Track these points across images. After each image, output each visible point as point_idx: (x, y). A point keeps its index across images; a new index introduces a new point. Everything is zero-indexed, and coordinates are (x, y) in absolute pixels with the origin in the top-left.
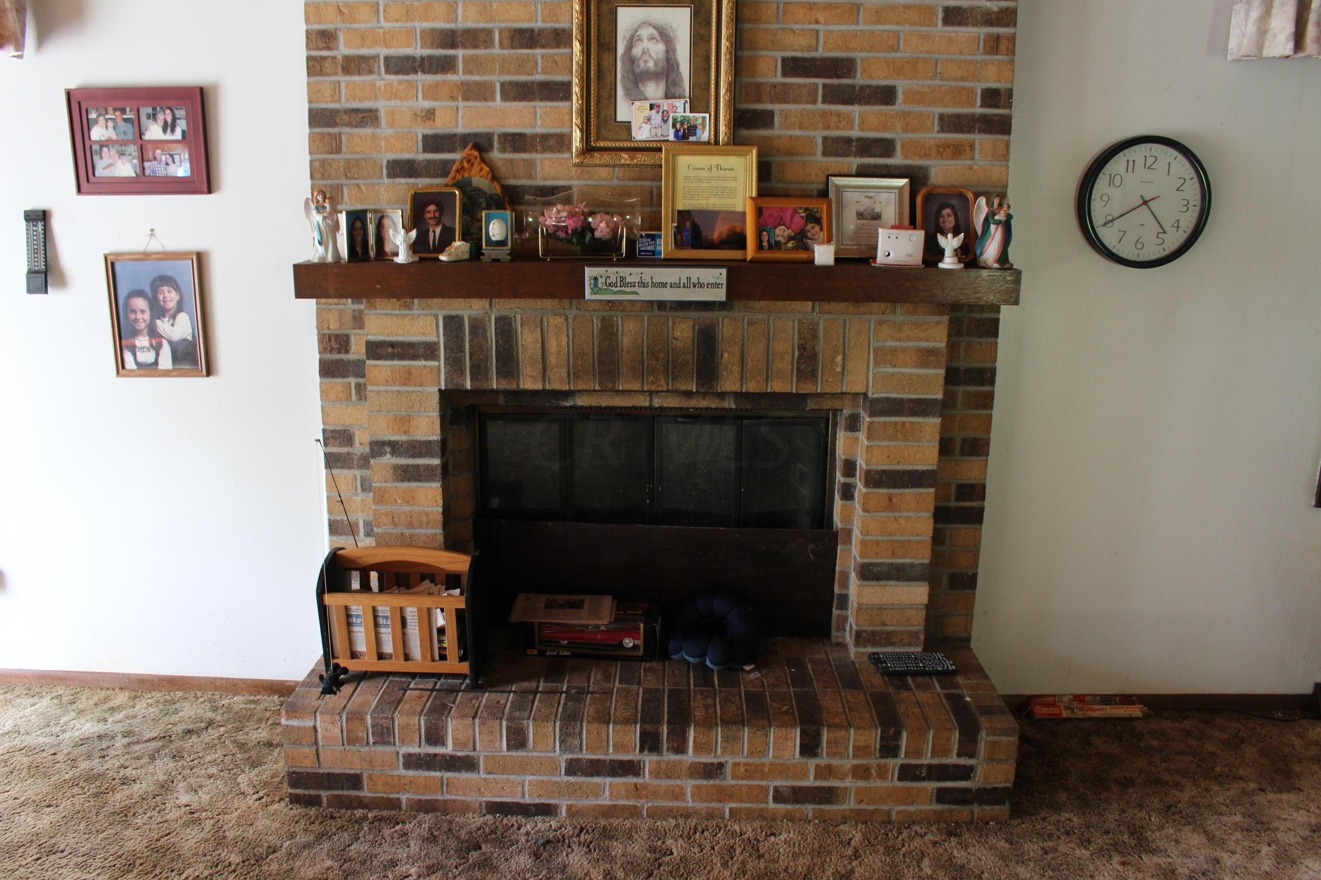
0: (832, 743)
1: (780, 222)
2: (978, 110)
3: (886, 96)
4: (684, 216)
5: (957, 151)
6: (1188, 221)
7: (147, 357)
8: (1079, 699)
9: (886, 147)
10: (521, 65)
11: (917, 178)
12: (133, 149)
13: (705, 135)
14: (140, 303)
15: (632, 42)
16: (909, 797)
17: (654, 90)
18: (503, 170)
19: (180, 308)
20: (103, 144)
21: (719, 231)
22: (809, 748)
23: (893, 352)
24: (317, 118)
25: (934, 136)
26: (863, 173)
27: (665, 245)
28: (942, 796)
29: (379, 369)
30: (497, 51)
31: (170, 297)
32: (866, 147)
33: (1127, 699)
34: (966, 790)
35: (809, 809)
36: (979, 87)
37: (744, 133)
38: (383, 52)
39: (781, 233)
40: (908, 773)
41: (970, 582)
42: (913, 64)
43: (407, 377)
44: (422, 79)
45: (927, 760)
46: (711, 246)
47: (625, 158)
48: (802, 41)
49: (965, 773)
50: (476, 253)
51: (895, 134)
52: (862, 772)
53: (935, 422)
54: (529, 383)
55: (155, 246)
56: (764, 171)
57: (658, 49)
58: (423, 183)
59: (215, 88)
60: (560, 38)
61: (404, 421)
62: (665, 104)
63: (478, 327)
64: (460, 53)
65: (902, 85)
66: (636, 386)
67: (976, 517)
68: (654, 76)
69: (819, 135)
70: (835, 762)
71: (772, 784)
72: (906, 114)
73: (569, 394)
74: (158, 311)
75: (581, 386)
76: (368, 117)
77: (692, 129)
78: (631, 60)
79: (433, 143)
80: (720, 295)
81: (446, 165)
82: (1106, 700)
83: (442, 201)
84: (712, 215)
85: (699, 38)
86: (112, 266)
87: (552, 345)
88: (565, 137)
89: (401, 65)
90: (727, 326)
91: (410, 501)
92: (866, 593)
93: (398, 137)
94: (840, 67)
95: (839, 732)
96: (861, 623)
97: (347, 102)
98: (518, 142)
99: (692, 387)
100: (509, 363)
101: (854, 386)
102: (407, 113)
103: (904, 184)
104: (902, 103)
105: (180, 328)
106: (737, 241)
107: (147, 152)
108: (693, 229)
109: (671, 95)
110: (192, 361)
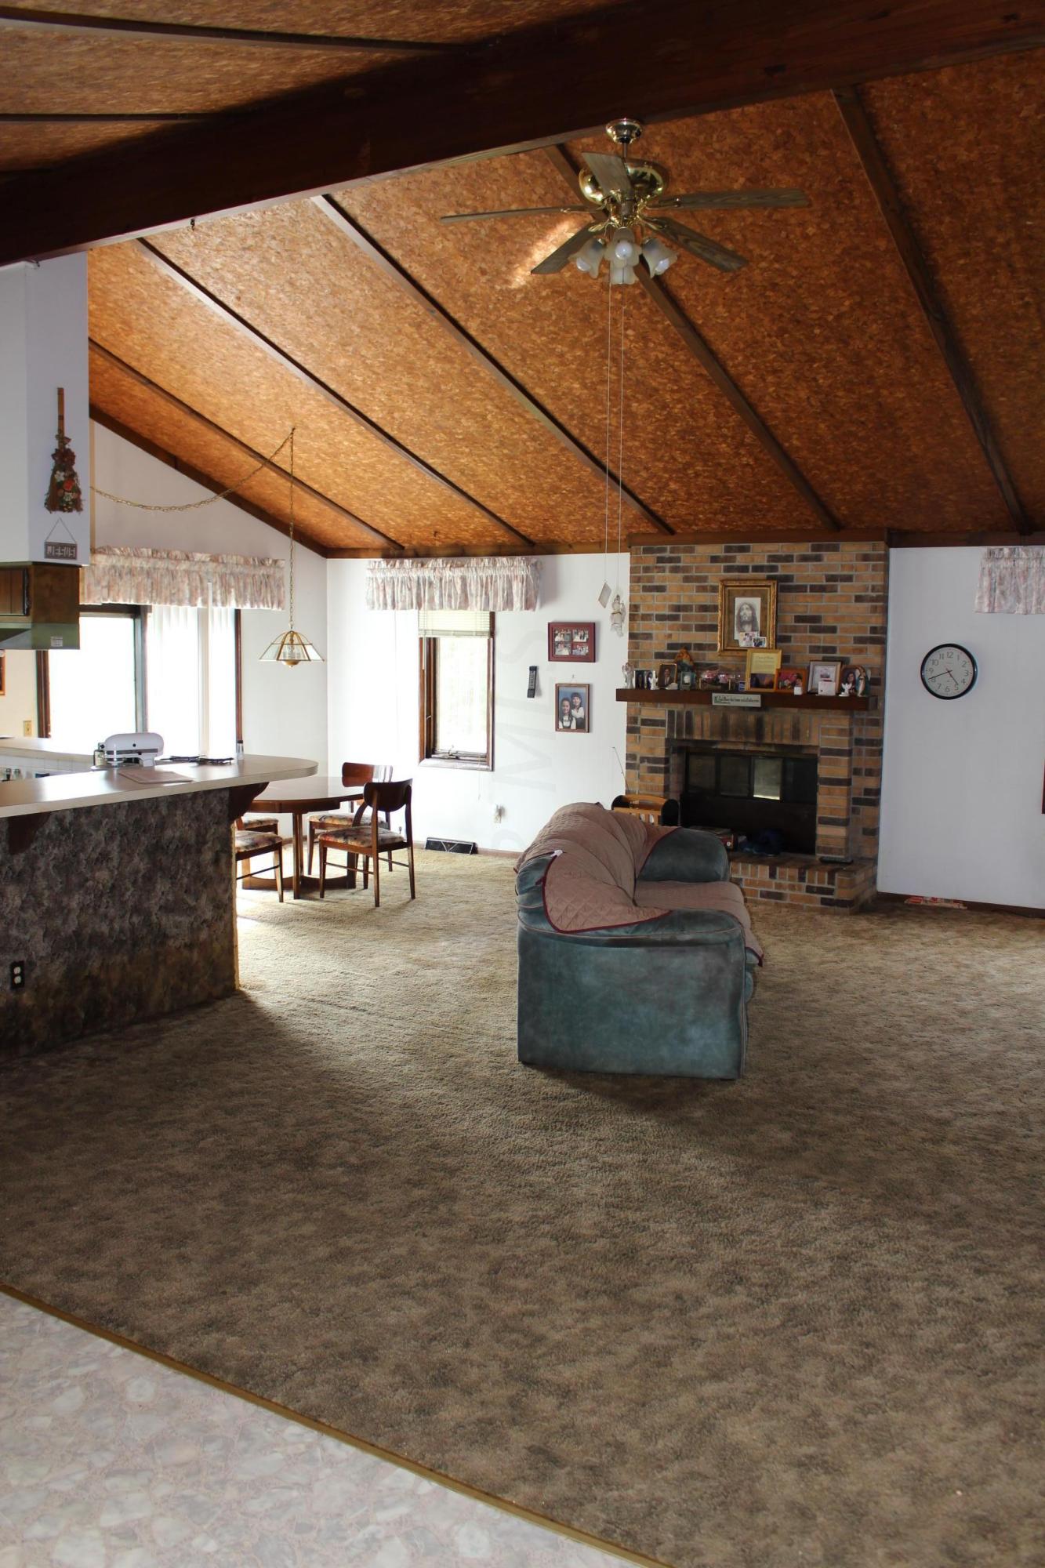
0: (782, 874)
1: (787, 678)
2: (868, 635)
3: (833, 630)
4: (753, 676)
5: (861, 651)
6: (967, 680)
7: (567, 724)
8: (936, 900)
9: (833, 650)
10: (703, 618)
12: (569, 645)
13: (765, 645)
14: (567, 703)
15: (740, 610)
16: (811, 901)
17: (748, 628)
18: (694, 657)
19: (580, 706)
20: (559, 643)
21: (766, 681)
22: (772, 875)
23: (828, 729)
24: (632, 636)
25: (851, 645)
26: (824, 660)
27: (747, 686)
28: (823, 901)
29: (645, 729)
30: (694, 613)
31: (577, 701)
32: (826, 650)
33: (956, 901)
34: (831, 900)
35: (773, 901)
36: (869, 626)
37: (780, 644)
38: (655, 613)
39: (787, 682)
40: (809, 889)
41: (875, 832)
42: (843, 617)
43: (654, 733)
44: (668, 623)
45: (816, 884)
46: (763, 687)
47: (735, 653)
48: (800, 609)
49: (830, 892)
50: (679, 687)
51: (837, 645)
52: (792, 887)
53: (845, 758)
54: (697, 737)
55: (574, 682)
56: (785, 659)
57: (749, 613)
58: (666, 662)
59: (599, 623)
60: (715, 608)
61: (652, 750)
62: (751, 634)
63: (679, 715)
64: (681, 614)
65: (839, 625)
66: (733, 739)
67: (875, 803)
68: (748, 623)
69: (808, 645)
70: (782, 882)
71: (759, 889)
72: (840, 637)
73: (714, 742)
74: (573, 706)
75: (715, 739)
76: (648, 636)
77: (760, 643)
78: (739, 617)
79: (671, 646)
80: (758, 705)
81: (674, 654)
83: (670, 668)
84: (764, 676)
85: (764, 609)
86: (558, 687)
87: (705, 722)
88: (716, 645)
89: (661, 618)
90: (767, 718)
91: (652, 780)
92: (822, 830)
93: (658, 644)
94: (815, 619)
95: (783, 870)
96: (819, 842)
97: (641, 631)
98: (700, 647)
99: (754, 740)
100: (690, 729)
101: (814, 742)
102: (662, 635)
103: (839, 664)
104: (839, 633)
105: (579, 713)
106: (770, 685)
107: (573, 646)
108: (756, 680)
109: (753, 630)
110: (583, 726)
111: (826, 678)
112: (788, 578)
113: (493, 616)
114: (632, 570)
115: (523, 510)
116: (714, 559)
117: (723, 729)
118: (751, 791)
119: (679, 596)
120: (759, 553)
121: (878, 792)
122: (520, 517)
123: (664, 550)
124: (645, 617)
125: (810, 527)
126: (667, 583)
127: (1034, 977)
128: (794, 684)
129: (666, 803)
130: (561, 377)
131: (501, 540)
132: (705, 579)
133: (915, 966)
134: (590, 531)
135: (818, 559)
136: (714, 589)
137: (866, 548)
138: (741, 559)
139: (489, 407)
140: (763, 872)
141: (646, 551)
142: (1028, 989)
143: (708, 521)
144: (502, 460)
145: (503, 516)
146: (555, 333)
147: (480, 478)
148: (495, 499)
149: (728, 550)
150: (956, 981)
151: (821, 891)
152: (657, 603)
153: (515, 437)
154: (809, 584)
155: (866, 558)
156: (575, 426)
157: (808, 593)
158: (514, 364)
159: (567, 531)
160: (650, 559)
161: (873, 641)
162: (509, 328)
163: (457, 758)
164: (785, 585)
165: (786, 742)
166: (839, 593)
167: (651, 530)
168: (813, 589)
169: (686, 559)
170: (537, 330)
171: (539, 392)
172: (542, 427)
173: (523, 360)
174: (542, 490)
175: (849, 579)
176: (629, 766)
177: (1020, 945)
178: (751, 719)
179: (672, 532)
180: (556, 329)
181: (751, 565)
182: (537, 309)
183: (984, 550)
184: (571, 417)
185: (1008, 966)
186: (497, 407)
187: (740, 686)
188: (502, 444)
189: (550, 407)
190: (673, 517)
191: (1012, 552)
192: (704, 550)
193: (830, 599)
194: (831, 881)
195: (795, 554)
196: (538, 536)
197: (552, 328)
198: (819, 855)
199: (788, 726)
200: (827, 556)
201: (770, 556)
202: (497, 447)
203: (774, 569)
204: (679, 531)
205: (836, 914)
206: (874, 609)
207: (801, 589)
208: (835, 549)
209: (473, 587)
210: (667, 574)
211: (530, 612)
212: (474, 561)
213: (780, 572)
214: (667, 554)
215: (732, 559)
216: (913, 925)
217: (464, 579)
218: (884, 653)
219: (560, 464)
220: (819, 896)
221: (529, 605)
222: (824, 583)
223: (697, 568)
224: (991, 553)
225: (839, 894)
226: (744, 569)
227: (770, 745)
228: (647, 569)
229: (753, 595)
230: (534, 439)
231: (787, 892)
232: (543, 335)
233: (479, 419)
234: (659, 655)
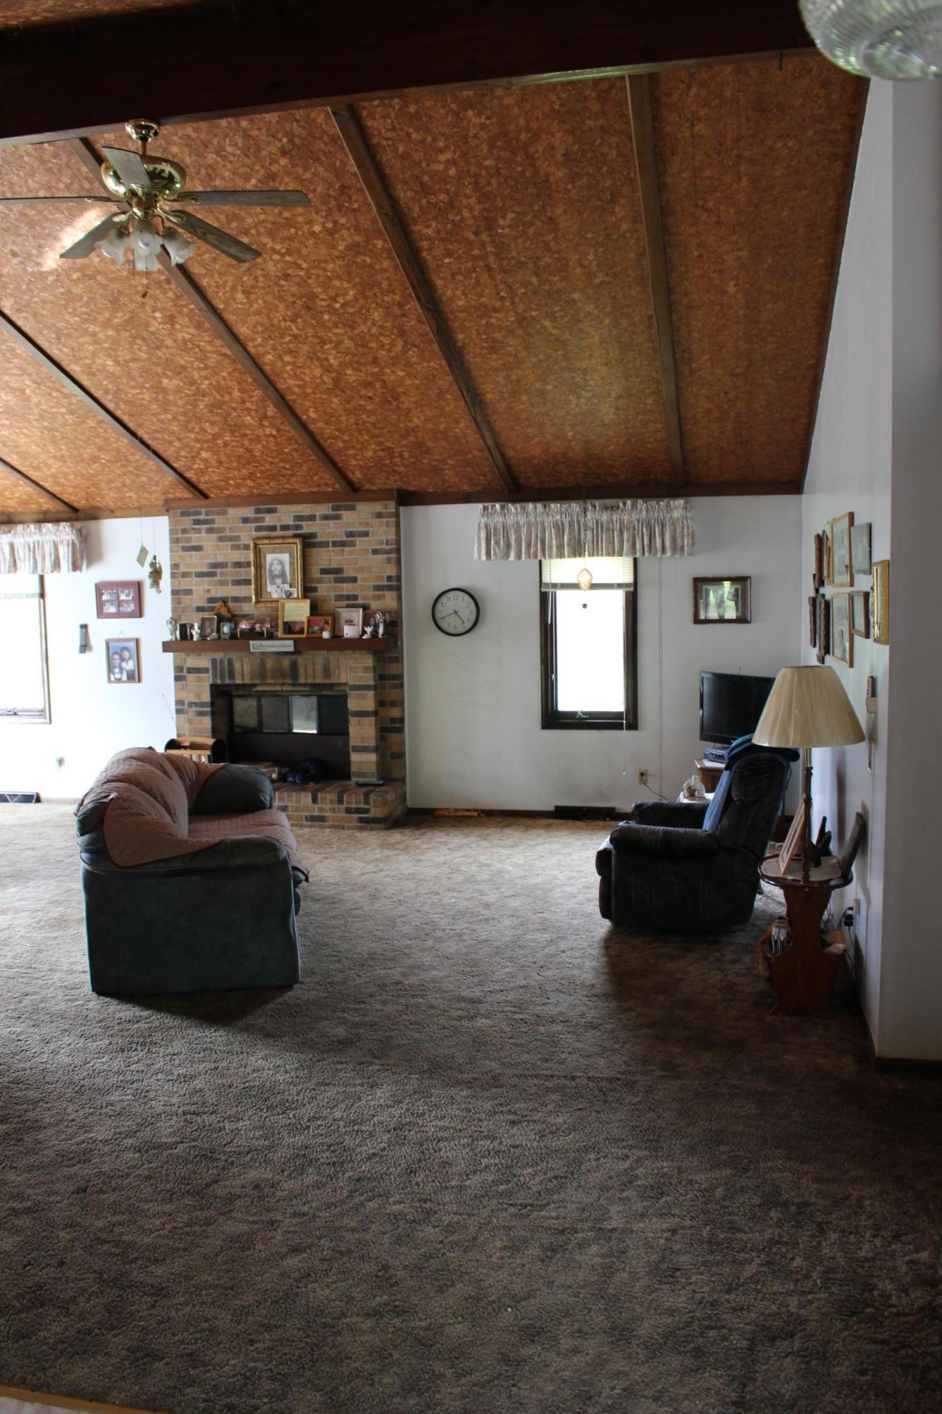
0: (322, 798)
1: (316, 624)
2: (385, 583)
3: (354, 580)
4: (285, 624)
5: (379, 598)
6: (473, 619)
7: (118, 676)
8: (457, 810)
9: (355, 597)
10: (237, 574)
11: (365, 608)
12: (116, 603)
13: (295, 595)
14: (117, 657)
15: (271, 565)
16: (350, 820)
17: (278, 581)
18: (232, 609)
19: (130, 658)
20: (107, 601)
21: (297, 628)
22: (315, 800)
23: (355, 668)
24: (175, 593)
25: (371, 593)
26: (348, 606)
27: (280, 634)
28: (361, 820)
29: (191, 677)
30: (230, 569)
31: (126, 654)
32: (349, 597)
33: (475, 810)
34: (367, 818)
35: (317, 823)
36: (385, 575)
37: (309, 594)
38: (194, 570)
39: (316, 628)
41: (401, 755)
42: (362, 568)
43: (200, 680)
44: (207, 579)
45: (353, 806)
46: (295, 633)
47: (269, 605)
48: (325, 563)
49: (367, 811)
50: (219, 638)
51: (359, 593)
52: (333, 810)
53: (372, 693)
54: (238, 681)
55: (122, 636)
56: (312, 607)
57: (279, 567)
58: (206, 615)
59: (142, 582)
60: (248, 564)
61: (198, 695)
62: (282, 586)
63: (222, 662)
64: (218, 570)
65: (359, 576)
66: (272, 682)
67: (400, 730)
68: (279, 576)
69: (333, 594)
70: (323, 806)
71: (304, 814)
72: (362, 586)
73: (254, 685)
74: (122, 659)
75: (255, 682)
76: (189, 592)
77: (291, 594)
78: (271, 571)
79: (211, 600)
80: (292, 649)
81: (213, 608)
82: (468, 810)
83: (211, 620)
84: (295, 623)
85: (292, 564)
86: (108, 643)
87: (245, 668)
88: (250, 598)
89: (200, 575)
90: (301, 660)
91: (200, 722)
92: (354, 757)
93: (199, 598)
94: (338, 571)
95: (324, 795)
96: (353, 769)
97: (183, 587)
98: (236, 599)
99: (290, 681)
100: (232, 674)
101: (343, 679)
102: (202, 591)
103: (361, 610)
104: (359, 582)
105: (130, 665)
106: (301, 631)
107: (120, 604)
108: (289, 628)
109: (284, 583)
110: (135, 677)
111: (350, 622)
112: (312, 535)
113: (42, 578)
114: (172, 532)
115: (66, 479)
116: (245, 520)
117: (262, 673)
118: (290, 727)
119: (215, 555)
120: (286, 514)
121: (402, 720)
122: (63, 485)
123: (198, 513)
124: (185, 575)
125: (330, 490)
126: (204, 543)
127: (543, 869)
128: (322, 630)
129: (215, 744)
130: (94, 355)
131: (45, 507)
132: (238, 538)
133: (445, 869)
134: (130, 497)
135: (337, 517)
136: (247, 547)
137: (378, 507)
138: (269, 520)
139: (27, 382)
140: (306, 798)
141: (184, 514)
142: (539, 880)
143: (238, 486)
144: (42, 432)
145: (47, 485)
146: (87, 314)
147: (23, 449)
148: (38, 469)
149: (258, 511)
150: (479, 878)
151: (358, 811)
152: (197, 562)
153: (54, 410)
154: (331, 540)
155: (379, 515)
156: (111, 401)
157: (331, 548)
158: (50, 342)
159: (108, 497)
160: (187, 522)
161: (389, 588)
162: (43, 308)
163: (15, 714)
164: (308, 542)
165: (318, 681)
166: (358, 546)
167: (187, 495)
168: (335, 544)
169: (219, 521)
170: (70, 310)
171: (74, 369)
172: (78, 401)
173: (58, 338)
174: (83, 461)
175: (366, 534)
176: (178, 712)
177: (531, 843)
178: (286, 662)
179: (206, 497)
180: (88, 310)
181: (278, 525)
182: (69, 291)
183: (480, 506)
184: (107, 392)
185: (522, 862)
186: (35, 382)
187: (275, 634)
188: (42, 417)
189: (86, 383)
190: (206, 483)
191: (502, 508)
192: (236, 513)
193: (350, 554)
194: (367, 802)
195: (318, 514)
196: (79, 501)
197: (84, 309)
198: (354, 780)
199: (319, 667)
200: (345, 514)
201: (295, 517)
202: (36, 420)
203: (298, 527)
204: (212, 495)
205: (372, 830)
206: (389, 560)
207: (324, 544)
208: (353, 508)
209: (21, 553)
210: (203, 535)
211: (77, 573)
212: (20, 527)
213: (305, 530)
214: (203, 517)
215: (262, 520)
216: (441, 834)
217: (12, 546)
218: (400, 598)
219: (98, 436)
220: (356, 816)
221: (76, 567)
222: (345, 539)
223: (231, 529)
224: (485, 509)
225: (375, 812)
226: (273, 528)
227: (304, 685)
228: (184, 531)
229: (281, 551)
230: (72, 412)
231: (328, 814)
232: (76, 316)
233: (18, 394)
234: (200, 609)
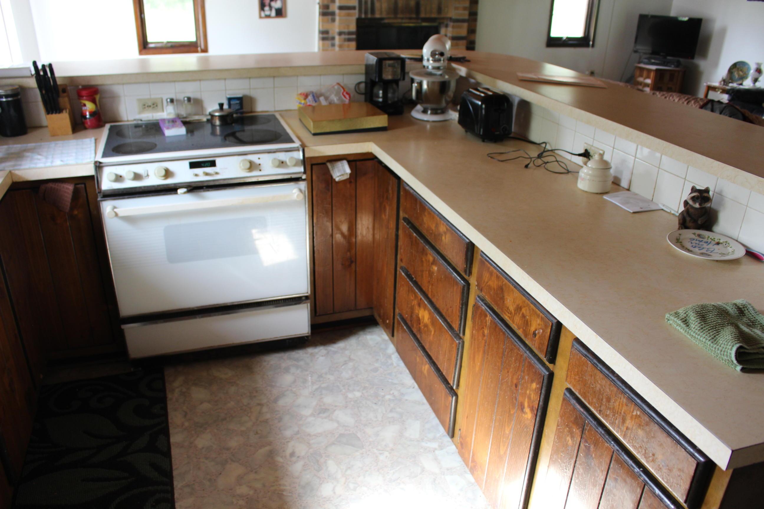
7: (268, 13)
23: (458, 7)
29: (339, 13)
53: (465, 25)
54: (377, 16)
66: (402, 16)
75: (389, 16)
90: (422, 2)
91: (348, 46)
99: (415, 16)
100: (373, 11)
101: (449, 15)
105: (278, 5)
110: (280, 13)
117: (395, 10)
165: (433, 16)
176: (322, 39)
227: (423, 19)
